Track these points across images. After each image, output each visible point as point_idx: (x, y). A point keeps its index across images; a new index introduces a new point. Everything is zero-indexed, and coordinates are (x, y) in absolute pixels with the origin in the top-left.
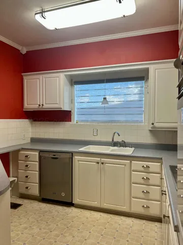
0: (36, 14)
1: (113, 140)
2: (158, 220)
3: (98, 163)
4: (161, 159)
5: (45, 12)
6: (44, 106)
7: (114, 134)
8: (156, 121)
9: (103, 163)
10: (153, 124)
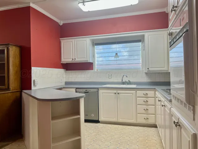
0: (79, 3)
1: (122, 81)
2: (155, 126)
3: (115, 93)
4: (155, 88)
5: (85, 2)
6: (75, 60)
7: (123, 76)
8: (150, 67)
9: (118, 93)
10: (148, 69)
